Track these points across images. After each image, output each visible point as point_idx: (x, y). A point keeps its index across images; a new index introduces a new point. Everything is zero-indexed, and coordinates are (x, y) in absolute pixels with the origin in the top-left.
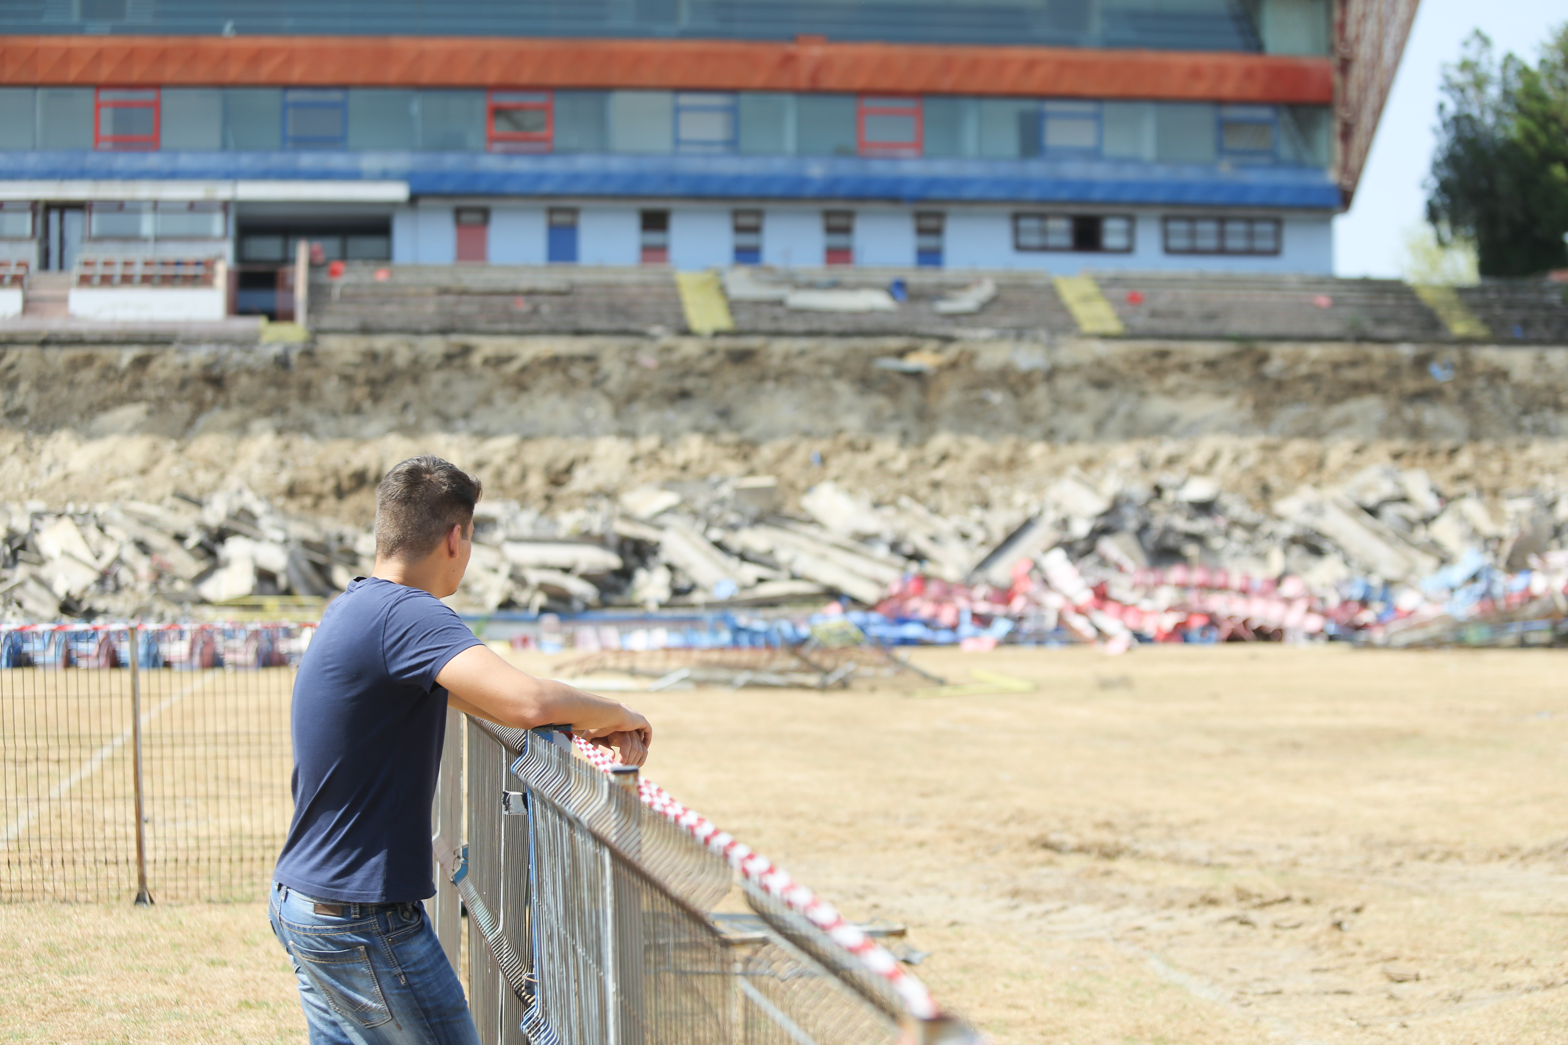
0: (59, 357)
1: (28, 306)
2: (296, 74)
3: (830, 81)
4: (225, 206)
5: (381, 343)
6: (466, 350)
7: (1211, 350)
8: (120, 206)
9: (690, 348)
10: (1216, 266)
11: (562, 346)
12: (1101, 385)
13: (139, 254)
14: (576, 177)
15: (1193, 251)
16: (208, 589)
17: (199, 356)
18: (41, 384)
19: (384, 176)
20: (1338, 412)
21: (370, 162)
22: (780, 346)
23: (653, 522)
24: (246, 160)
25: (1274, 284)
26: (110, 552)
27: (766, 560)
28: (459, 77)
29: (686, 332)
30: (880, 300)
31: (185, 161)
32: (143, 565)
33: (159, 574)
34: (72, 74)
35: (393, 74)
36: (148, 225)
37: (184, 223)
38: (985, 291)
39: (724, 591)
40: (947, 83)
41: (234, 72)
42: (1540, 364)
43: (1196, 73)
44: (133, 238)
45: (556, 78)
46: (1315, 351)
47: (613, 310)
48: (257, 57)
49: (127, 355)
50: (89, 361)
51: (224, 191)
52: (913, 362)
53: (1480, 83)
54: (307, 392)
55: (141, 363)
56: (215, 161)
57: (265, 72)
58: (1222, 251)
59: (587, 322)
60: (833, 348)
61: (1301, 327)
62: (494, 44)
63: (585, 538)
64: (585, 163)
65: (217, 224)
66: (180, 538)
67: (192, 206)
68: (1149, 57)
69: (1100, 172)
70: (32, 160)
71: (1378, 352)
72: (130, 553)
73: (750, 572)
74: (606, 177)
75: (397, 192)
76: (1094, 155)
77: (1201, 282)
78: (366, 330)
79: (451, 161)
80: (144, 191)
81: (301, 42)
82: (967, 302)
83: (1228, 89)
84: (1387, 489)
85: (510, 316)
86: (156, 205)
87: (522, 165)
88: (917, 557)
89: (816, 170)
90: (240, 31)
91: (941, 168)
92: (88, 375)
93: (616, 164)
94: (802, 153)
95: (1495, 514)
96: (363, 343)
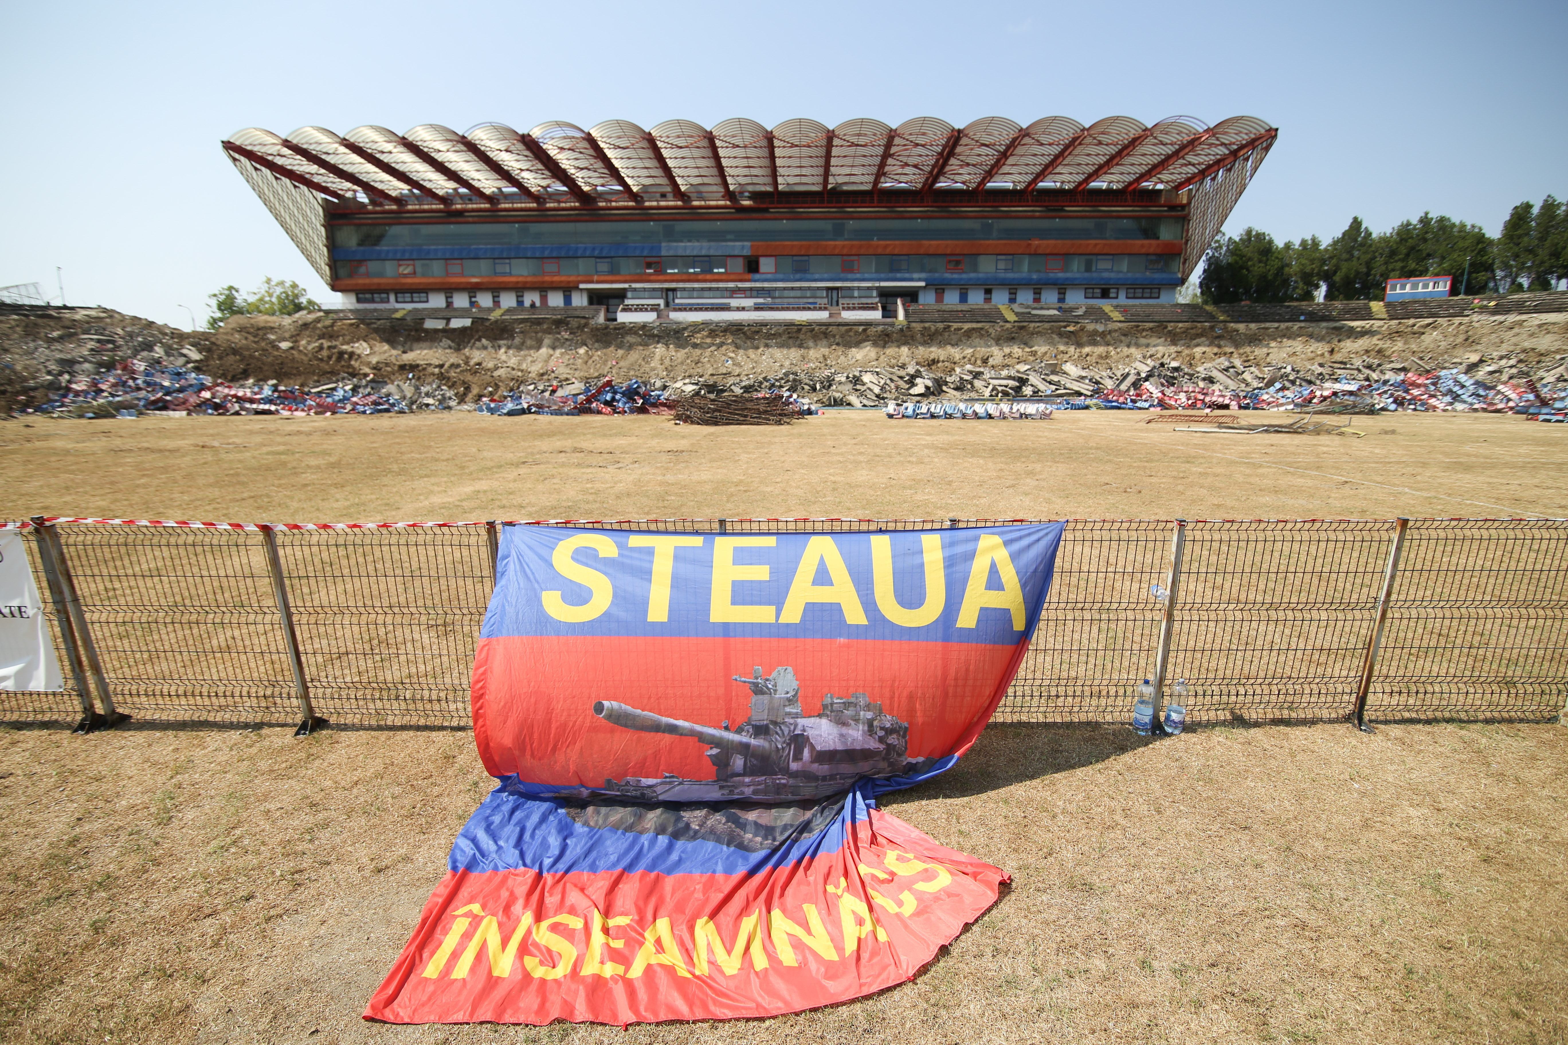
0: (844, 329)
1: (831, 315)
2: (896, 252)
3: (1040, 251)
4: (877, 288)
5: (927, 325)
6: (949, 327)
7: (1151, 325)
8: (849, 288)
9: (1008, 325)
10: (1144, 302)
11: (974, 325)
12: (1125, 335)
13: (856, 301)
14: (970, 279)
15: (1134, 298)
16: (912, 391)
17: (880, 328)
18: (842, 336)
19: (919, 280)
20: (1195, 342)
21: (916, 276)
22: (1032, 325)
23: (1024, 373)
24: (882, 275)
25: (1163, 306)
26: (882, 382)
27: (1057, 384)
28: (939, 252)
29: (1007, 322)
30: (1056, 312)
31: (866, 276)
32: (893, 385)
33: (897, 388)
34: (836, 252)
35: (922, 251)
36: (856, 294)
37: (867, 293)
38: (1084, 309)
39: (1049, 392)
40: (1072, 251)
41: (880, 251)
42: (1247, 327)
43: (1143, 246)
44: (853, 297)
45: (966, 252)
46: (1180, 325)
47: (985, 316)
48: (886, 246)
49: (861, 328)
50: (851, 330)
51: (877, 284)
52: (1068, 329)
53: (1220, 247)
54: (913, 337)
55: (865, 330)
56: (874, 276)
57: (888, 251)
58: (1142, 298)
59: (979, 319)
60: (1047, 325)
61: (1175, 318)
62: (949, 242)
63: (1010, 378)
64: (972, 275)
65: (875, 293)
66: (901, 378)
67: (868, 288)
68: (1130, 242)
69: (1112, 275)
70: (826, 276)
71: (1199, 325)
72: (888, 382)
73: (1054, 387)
74: (978, 279)
75: (923, 284)
76: (1111, 270)
77: (1141, 306)
78: (922, 322)
79: (937, 275)
80: (856, 284)
81: (897, 242)
82: (1080, 312)
83: (1151, 251)
84: (1227, 364)
85: (959, 318)
86: (859, 288)
87: (955, 276)
88: (1097, 383)
89: (1035, 276)
90: (878, 239)
91: (1069, 275)
92: (852, 334)
93: (981, 275)
94: (1029, 271)
95: (1261, 371)
96: (922, 325)
